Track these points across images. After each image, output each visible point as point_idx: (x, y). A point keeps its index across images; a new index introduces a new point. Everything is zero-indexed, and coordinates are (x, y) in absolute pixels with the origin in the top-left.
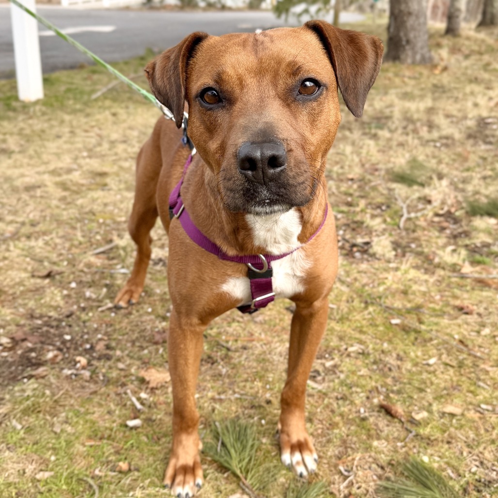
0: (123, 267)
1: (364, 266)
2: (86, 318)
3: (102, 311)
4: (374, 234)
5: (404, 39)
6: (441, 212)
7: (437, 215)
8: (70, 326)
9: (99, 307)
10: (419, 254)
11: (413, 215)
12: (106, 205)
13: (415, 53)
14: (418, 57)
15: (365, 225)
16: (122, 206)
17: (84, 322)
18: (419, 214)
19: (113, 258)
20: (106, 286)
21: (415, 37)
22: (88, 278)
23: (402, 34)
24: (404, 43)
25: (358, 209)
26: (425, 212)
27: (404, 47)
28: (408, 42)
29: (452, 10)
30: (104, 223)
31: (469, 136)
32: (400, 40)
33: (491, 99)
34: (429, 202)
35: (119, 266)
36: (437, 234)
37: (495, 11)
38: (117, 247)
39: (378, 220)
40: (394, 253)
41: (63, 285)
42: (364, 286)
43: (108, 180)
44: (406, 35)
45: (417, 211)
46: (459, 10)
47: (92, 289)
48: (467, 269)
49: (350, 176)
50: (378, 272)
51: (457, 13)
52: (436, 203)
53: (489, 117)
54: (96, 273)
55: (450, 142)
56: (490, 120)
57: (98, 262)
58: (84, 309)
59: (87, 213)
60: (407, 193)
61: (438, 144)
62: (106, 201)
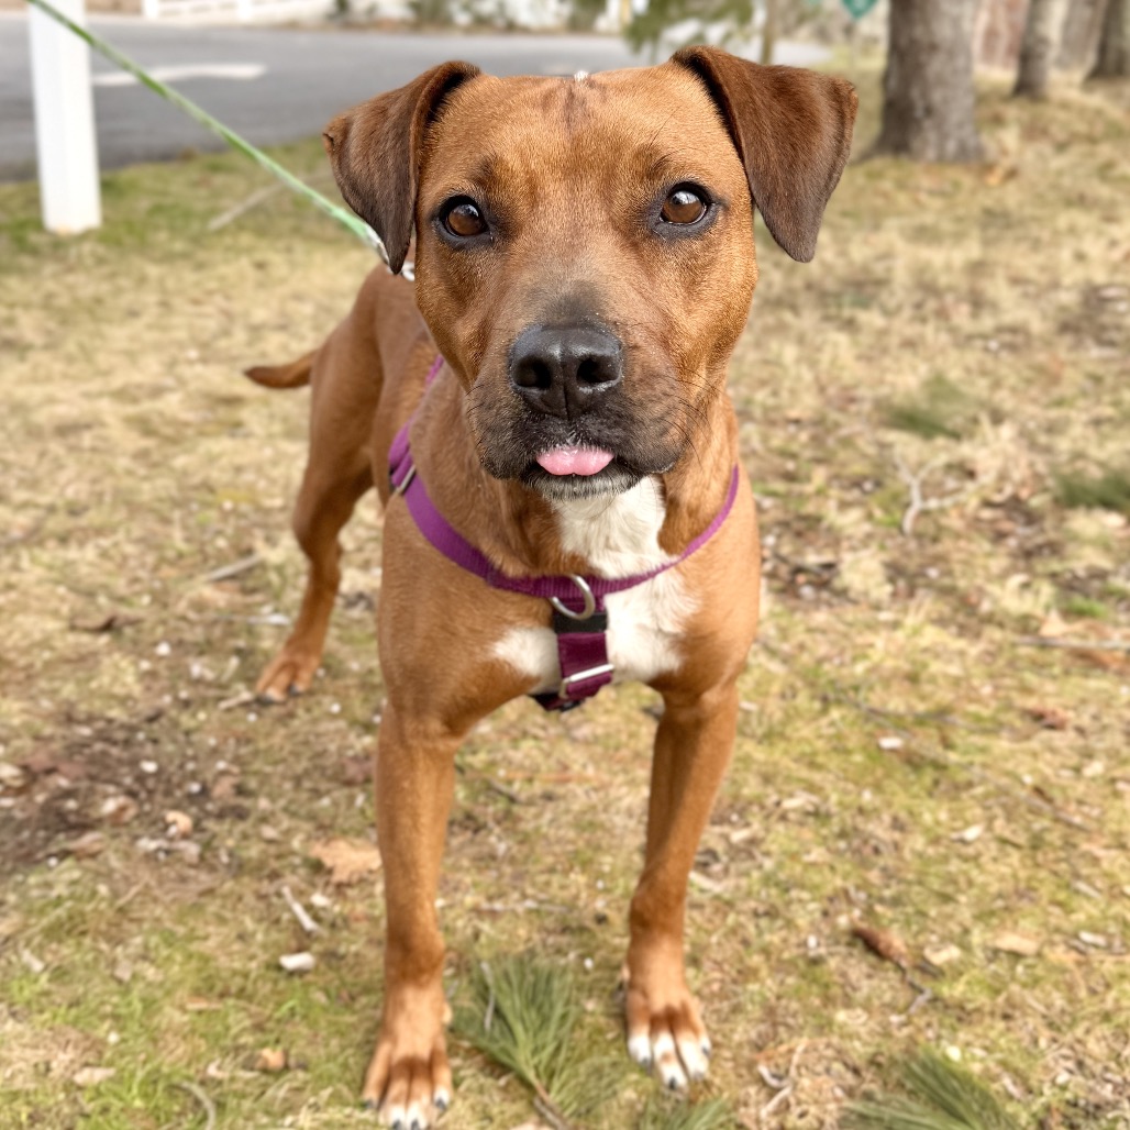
0: (276, 611)
1: (821, 617)
2: (192, 724)
3: (229, 710)
4: (845, 544)
5: (920, 105)
6: (998, 498)
7: (988, 504)
8: (155, 741)
9: (221, 699)
10: (946, 592)
11: (933, 504)
12: (239, 470)
13: (943, 137)
14: (951, 146)
15: (825, 524)
16: (276, 472)
17: (188, 733)
18: (948, 502)
19: (253, 591)
20: (239, 652)
21: (945, 101)
22: (197, 634)
23: (915, 93)
24: (919, 112)
25: (809, 488)
26: (962, 497)
27: (917, 123)
28: (929, 111)
29: (1031, 42)
30: (234, 511)
31: (1065, 328)
32: (910, 107)
33: (1113, 243)
34: (971, 475)
35: (267, 609)
36: (986, 546)
38: (263, 566)
39: (855, 514)
40: (888, 588)
41: (140, 649)
42: (820, 661)
43: (245, 414)
44: (924, 95)
45: (943, 495)
46: (1044, 41)
47: (205, 659)
48: (1054, 627)
49: (794, 414)
50: (853, 632)
51: (1040, 49)
52: (987, 479)
53: (1111, 285)
54: (215, 623)
55: (1019, 339)
56: (1111, 293)
57: (220, 598)
58: (186, 704)
59: (196, 488)
60: (920, 453)
61: (993, 345)
62: (240, 460)
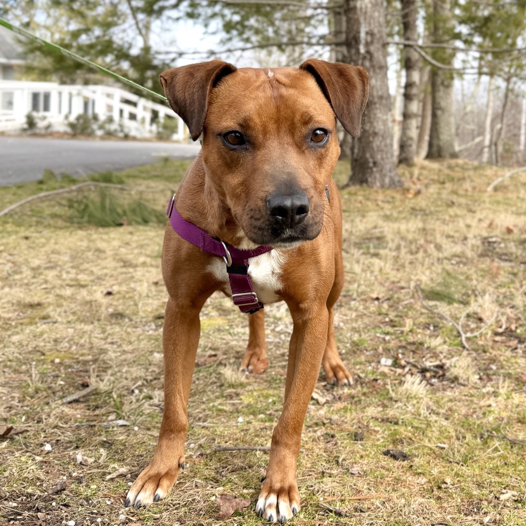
0: (119, 417)
2: (89, 492)
3: (112, 479)
4: (441, 356)
5: (371, 160)
6: (500, 330)
7: (496, 334)
8: (66, 505)
9: (104, 474)
11: (469, 335)
12: (56, 341)
13: (383, 176)
14: (387, 180)
16: (82, 341)
17: (87, 499)
18: (476, 334)
19: (97, 407)
20: (103, 444)
21: (382, 159)
22: (69, 436)
23: (368, 155)
24: (371, 165)
25: (406, 329)
26: (483, 330)
27: (371, 168)
28: (375, 163)
29: (405, 139)
30: (61, 363)
32: (367, 162)
33: (480, 220)
34: (481, 320)
35: (112, 417)
36: (511, 354)
37: (441, 143)
38: (96, 393)
40: (478, 377)
42: (466, 416)
43: (50, 310)
44: (372, 157)
45: (472, 331)
46: (411, 139)
47: (83, 451)
49: (374, 296)
51: (409, 142)
52: (490, 320)
53: (492, 237)
54: (78, 427)
55: (464, 260)
56: (494, 239)
57: (77, 413)
58: (79, 480)
59: (30, 352)
60: (450, 310)
61: (454, 262)
62: (53, 336)
